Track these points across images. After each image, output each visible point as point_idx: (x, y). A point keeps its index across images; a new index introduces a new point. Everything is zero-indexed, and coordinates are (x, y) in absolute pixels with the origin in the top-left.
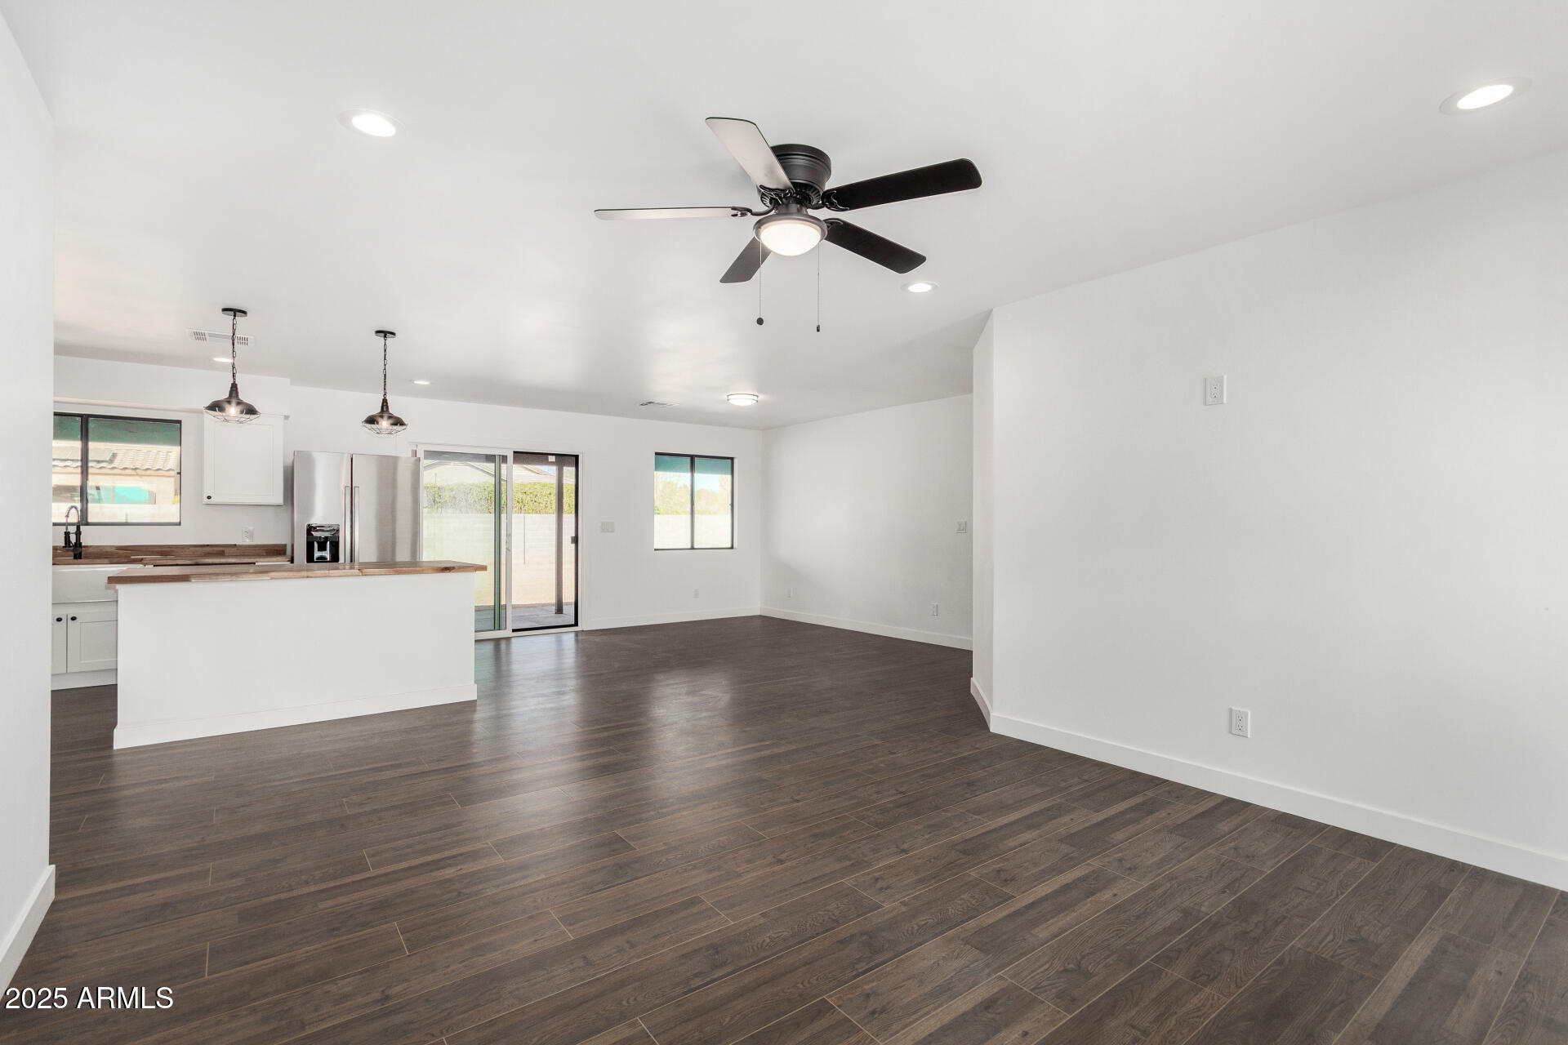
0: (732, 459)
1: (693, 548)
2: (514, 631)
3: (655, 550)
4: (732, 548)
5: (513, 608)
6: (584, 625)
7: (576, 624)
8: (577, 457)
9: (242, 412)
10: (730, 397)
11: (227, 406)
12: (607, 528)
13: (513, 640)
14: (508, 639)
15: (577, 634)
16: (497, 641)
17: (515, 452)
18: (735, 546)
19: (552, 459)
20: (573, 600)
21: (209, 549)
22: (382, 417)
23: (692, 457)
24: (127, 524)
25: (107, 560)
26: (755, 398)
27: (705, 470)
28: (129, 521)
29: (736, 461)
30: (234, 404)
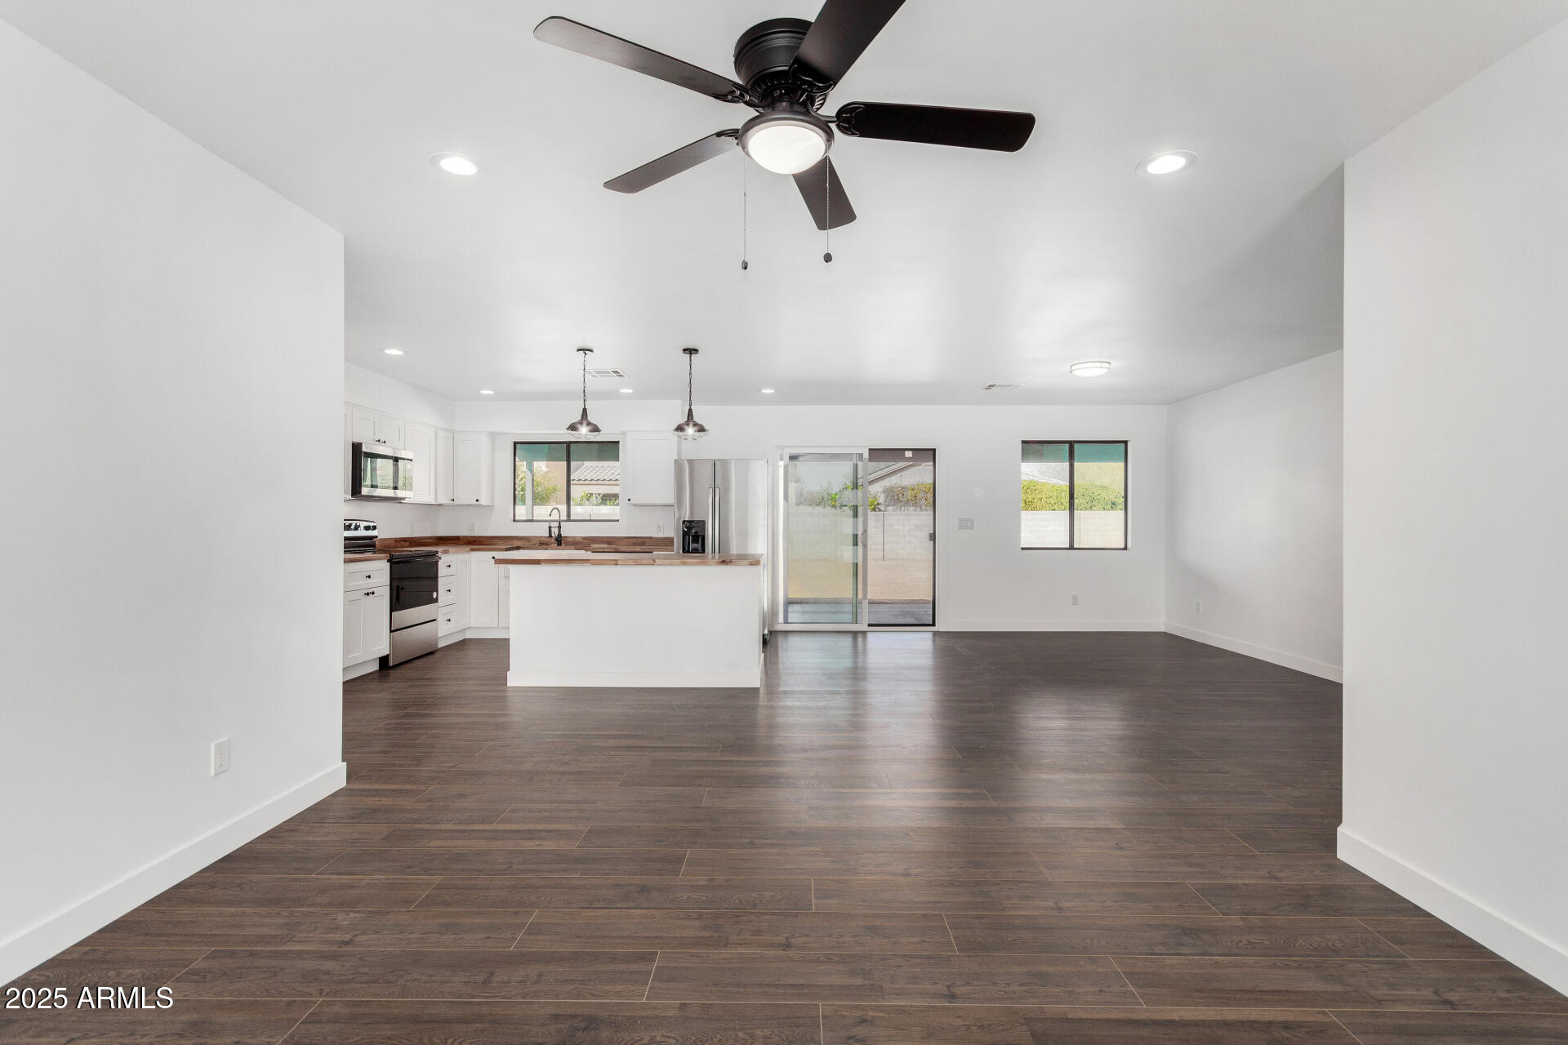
0: (1125, 442)
1: (1071, 547)
2: (870, 625)
3: (1023, 549)
4: (1125, 548)
5: (870, 603)
6: (939, 627)
7: (933, 624)
8: (934, 451)
9: (591, 431)
10: (1073, 368)
11: (579, 426)
12: (966, 524)
13: (869, 634)
14: (864, 633)
15: (935, 633)
16: (855, 634)
17: (870, 449)
18: (1129, 546)
19: (909, 454)
20: (931, 599)
21: (635, 540)
22: (688, 425)
23: (1071, 444)
24: (590, 521)
25: (573, 547)
26: (1107, 365)
27: (1089, 458)
28: (592, 518)
29: (1129, 445)
30: (585, 424)
